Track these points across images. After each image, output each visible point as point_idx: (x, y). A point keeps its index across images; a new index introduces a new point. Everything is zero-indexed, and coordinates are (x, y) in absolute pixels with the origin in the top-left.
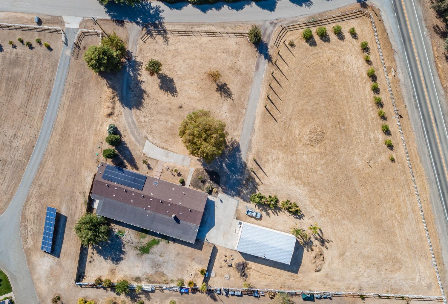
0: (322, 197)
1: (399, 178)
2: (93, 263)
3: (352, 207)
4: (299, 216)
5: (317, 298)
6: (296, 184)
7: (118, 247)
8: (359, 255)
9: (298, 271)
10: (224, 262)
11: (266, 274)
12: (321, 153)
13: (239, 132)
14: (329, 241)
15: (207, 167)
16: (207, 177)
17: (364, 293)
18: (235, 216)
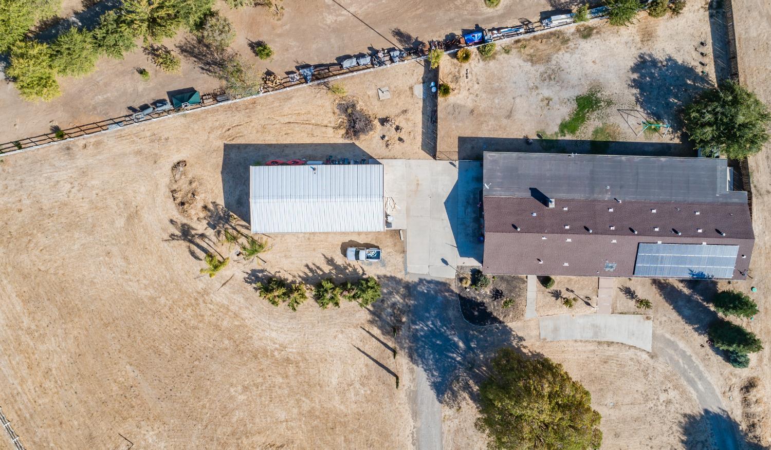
0: (216, 334)
1: (49, 430)
2: (697, 43)
3: (139, 332)
4: (257, 277)
5: (163, 102)
6: (283, 347)
7: (650, 94)
8: (94, 226)
9: (225, 150)
10: (401, 125)
11: (296, 125)
12: (247, 434)
13: (447, 428)
14: (173, 237)
15: (497, 328)
16: (494, 308)
17: (58, 144)
18: (405, 237)
